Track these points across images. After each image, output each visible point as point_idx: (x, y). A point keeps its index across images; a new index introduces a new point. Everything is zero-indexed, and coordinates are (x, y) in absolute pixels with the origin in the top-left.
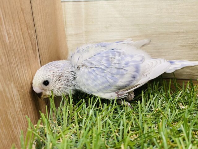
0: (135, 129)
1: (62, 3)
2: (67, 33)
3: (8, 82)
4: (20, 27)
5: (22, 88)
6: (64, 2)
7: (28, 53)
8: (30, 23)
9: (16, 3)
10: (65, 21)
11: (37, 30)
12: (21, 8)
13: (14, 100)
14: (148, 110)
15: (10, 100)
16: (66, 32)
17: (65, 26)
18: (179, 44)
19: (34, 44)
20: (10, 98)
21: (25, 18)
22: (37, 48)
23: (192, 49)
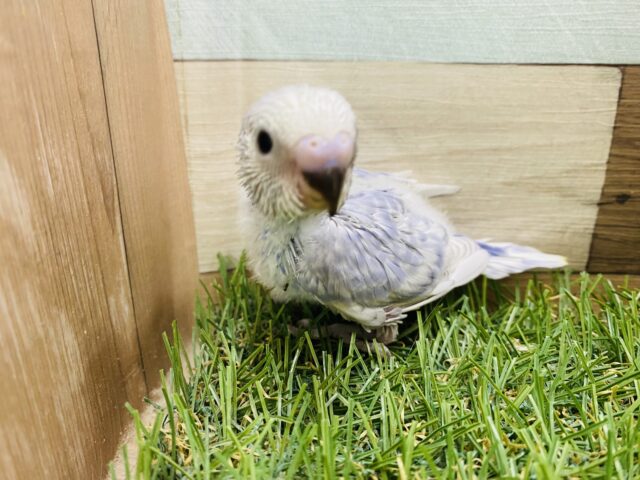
0: (415, 415)
1: (176, 64)
2: (189, 151)
3: (54, 311)
4: (75, 144)
5: (82, 323)
6: (182, 61)
7: (94, 220)
8: (101, 133)
9: (68, 79)
10: (186, 117)
11: (117, 149)
12: (79, 89)
13: (66, 361)
14: (438, 362)
15: (59, 361)
16: (187, 148)
17: (184, 130)
18: (501, 180)
19: (108, 191)
20: (58, 356)
21: (87, 119)
22: (116, 203)
23: (532, 192)
